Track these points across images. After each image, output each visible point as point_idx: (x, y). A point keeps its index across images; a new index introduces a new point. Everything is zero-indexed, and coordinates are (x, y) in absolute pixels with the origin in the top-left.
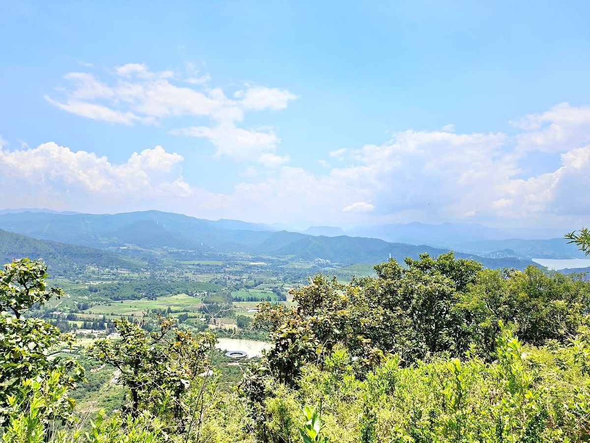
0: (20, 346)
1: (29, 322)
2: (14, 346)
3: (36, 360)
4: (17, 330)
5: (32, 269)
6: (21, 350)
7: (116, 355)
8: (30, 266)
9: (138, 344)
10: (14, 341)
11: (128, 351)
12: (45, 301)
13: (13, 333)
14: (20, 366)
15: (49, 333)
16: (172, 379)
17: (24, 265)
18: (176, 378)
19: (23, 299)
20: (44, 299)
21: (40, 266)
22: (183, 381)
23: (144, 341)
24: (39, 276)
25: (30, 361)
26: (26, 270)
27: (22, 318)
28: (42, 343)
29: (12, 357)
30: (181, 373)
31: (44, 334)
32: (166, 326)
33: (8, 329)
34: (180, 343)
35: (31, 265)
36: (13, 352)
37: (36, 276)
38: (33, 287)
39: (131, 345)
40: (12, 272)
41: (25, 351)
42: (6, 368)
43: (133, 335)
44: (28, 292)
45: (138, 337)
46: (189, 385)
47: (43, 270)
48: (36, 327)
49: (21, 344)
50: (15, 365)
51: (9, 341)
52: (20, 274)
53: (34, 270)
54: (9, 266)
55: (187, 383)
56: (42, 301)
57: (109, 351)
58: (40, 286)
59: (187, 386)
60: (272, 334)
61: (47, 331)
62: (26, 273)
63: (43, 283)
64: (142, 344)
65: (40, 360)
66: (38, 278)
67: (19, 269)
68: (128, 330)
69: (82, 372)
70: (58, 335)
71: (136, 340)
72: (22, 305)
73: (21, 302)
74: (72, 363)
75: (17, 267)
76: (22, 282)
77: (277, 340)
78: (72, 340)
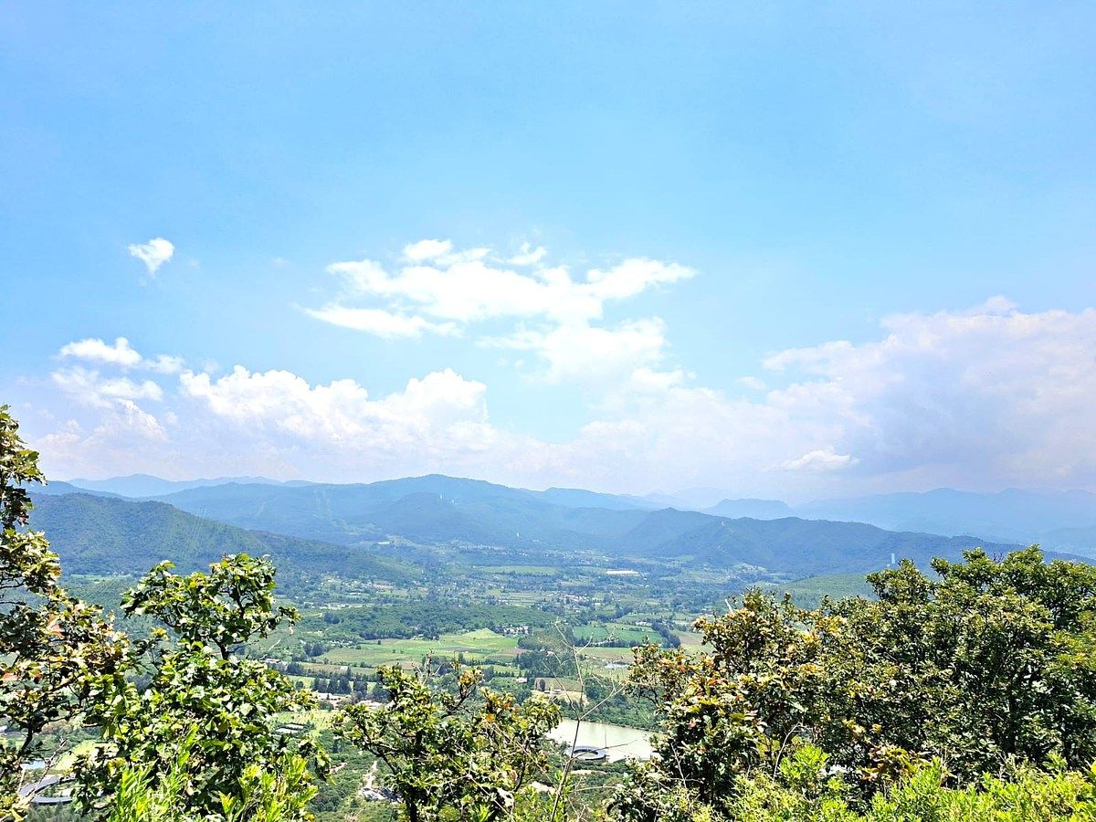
0: (228, 710)
1: (243, 667)
2: (219, 710)
3: (251, 736)
4: (224, 681)
5: (253, 572)
6: (230, 716)
7: (381, 735)
8: (249, 568)
9: (420, 714)
10: (219, 701)
11: (403, 727)
12: (268, 629)
13: (219, 686)
14: (227, 747)
15: (275, 688)
16: (481, 786)
17: (241, 566)
18: (489, 786)
19: (237, 625)
20: (267, 627)
21: (265, 568)
22: (502, 793)
23: (429, 710)
24: (262, 585)
25: (242, 738)
26: (242, 573)
27: (233, 659)
28: (264, 705)
29: (216, 729)
30: (496, 777)
31: (267, 689)
32: (468, 682)
33: (210, 679)
34: (493, 716)
35: (250, 565)
36: (217, 720)
37: (258, 585)
38: (251, 604)
39: (408, 717)
40: (221, 577)
41: (235, 718)
42: (206, 749)
43: (411, 697)
44: (242, 614)
45: (419, 701)
46: (513, 800)
47: (270, 574)
48: (254, 676)
49: (230, 706)
50: (221, 743)
51: (212, 699)
52: (233, 581)
53: (256, 575)
54: (218, 566)
55: (509, 797)
56: (263, 629)
57: (370, 725)
58: (263, 603)
59: (508, 802)
60: (670, 706)
61: (272, 682)
62: (243, 580)
63: (268, 598)
64: (427, 715)
65: (259, 736)
66: (261, 588)
67: (233, 573)
68: (402, 689)
69: (327, 765)
70: (288, 692)
71: (416, 708)
72: (235, 635)
73: (233, 630)
74: (310, 746)
75: (229, 569)
76: (235, 596)
77: (679, 719)
78: (311, 701)
